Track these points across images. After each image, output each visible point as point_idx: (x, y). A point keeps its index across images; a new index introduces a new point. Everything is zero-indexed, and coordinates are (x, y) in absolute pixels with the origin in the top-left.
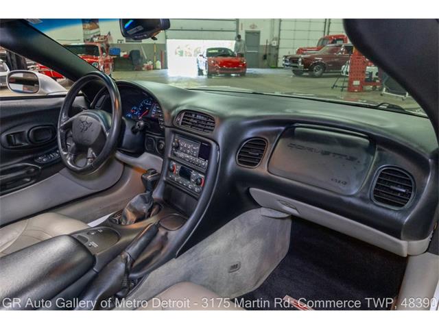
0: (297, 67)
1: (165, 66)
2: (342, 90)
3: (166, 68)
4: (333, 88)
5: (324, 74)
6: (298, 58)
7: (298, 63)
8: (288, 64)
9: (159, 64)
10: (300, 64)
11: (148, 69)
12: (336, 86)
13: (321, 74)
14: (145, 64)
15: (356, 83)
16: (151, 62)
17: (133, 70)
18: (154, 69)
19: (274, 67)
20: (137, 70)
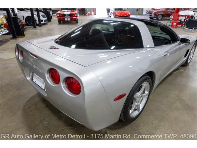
0: (151, 16)
1: (95, 14)
3: (95, 15)
5: (163, 19)
6: (152, 12)
8: (148, 14)
9: (93, 13)
10: (153, 15)
11: (89, 15)
12: (167, 25)
14: (87, 13)
16: (89, 12)
18: (91, 15)
19: (141, 15)
20: (84, 15)
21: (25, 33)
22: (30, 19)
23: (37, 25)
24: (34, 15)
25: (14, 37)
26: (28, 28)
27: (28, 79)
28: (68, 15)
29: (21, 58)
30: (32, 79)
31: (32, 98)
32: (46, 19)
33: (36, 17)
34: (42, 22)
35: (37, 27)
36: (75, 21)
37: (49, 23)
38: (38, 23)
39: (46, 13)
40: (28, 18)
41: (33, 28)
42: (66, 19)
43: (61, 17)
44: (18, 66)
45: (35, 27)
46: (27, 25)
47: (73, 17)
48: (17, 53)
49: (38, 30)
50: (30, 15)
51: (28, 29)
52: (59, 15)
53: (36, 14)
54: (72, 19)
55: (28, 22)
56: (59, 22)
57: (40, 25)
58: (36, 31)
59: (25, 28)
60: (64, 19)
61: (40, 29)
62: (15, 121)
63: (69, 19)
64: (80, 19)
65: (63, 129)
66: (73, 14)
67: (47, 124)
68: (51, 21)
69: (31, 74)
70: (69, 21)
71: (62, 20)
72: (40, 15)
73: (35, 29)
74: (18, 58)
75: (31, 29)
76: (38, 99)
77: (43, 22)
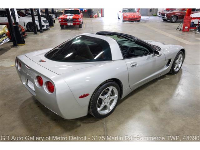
0: (164, 17)
1: (102, 16)
2: (180, 31)
3: (103, 16)
4: (177, 29)
5: (177, 21)
6: (165, 14)
7: (165, 16)
8: (160, 16)
9: (100, 15)
10: (166, 16)
11: (96, 17)
12: (178, 29)
13: (176, 21)
14: (94, 15)
15: (186, 28)
16: (96, 14)
17: (89, 17)
18: (98, 17)
19: (155, 16)
20: (91, 17)
21: (25, 40)
22: (31, 24)
23: (39, 31)
24: (36, 21)
25: (15, 45)
26: (29, 34)
27: (24, 83)
28: (71, 20)
29: (19, 68)
30: (27, 84)
31: (27, 100)
32: (48, 24)
33: (37, 23)
34: (43, 28)
35: (38, 33)
36: (79, 26)
37: (51, 28)
38: (39, 28)
39: (49, 17)
40: (29, 24)
41: (34, 34)
42: (69, 24)
43: (63, 22)
44: (17, 74)
45: (36, 33)
46: (28, 31)
47: (76, 21)
48: (16, 64)
49: (39, 36)
50: (31, 21)
51: (29, 36)
52: (61, 20)
53: (38, 20)
54: (74, 24)
55: (29, 28)
56: (61, 27)
57: (41, 31)
58: (37, 37)
59: (26, 35)
60: (67, 24)
61: (42, 36)
62: (13, 116)
63: (72, 24)
64: (85, 22)
65: (49, 122)
66: (76, 19)
67: (37, 119)
68: (53, 26)
69: (26, 80)
70: (72, 26)
71: (64, 25)
72: (42, 21)
73: (35, 35)
74: (17, 68)
75: (32, 35)
76: (32, 101)
77: (45, 28)
